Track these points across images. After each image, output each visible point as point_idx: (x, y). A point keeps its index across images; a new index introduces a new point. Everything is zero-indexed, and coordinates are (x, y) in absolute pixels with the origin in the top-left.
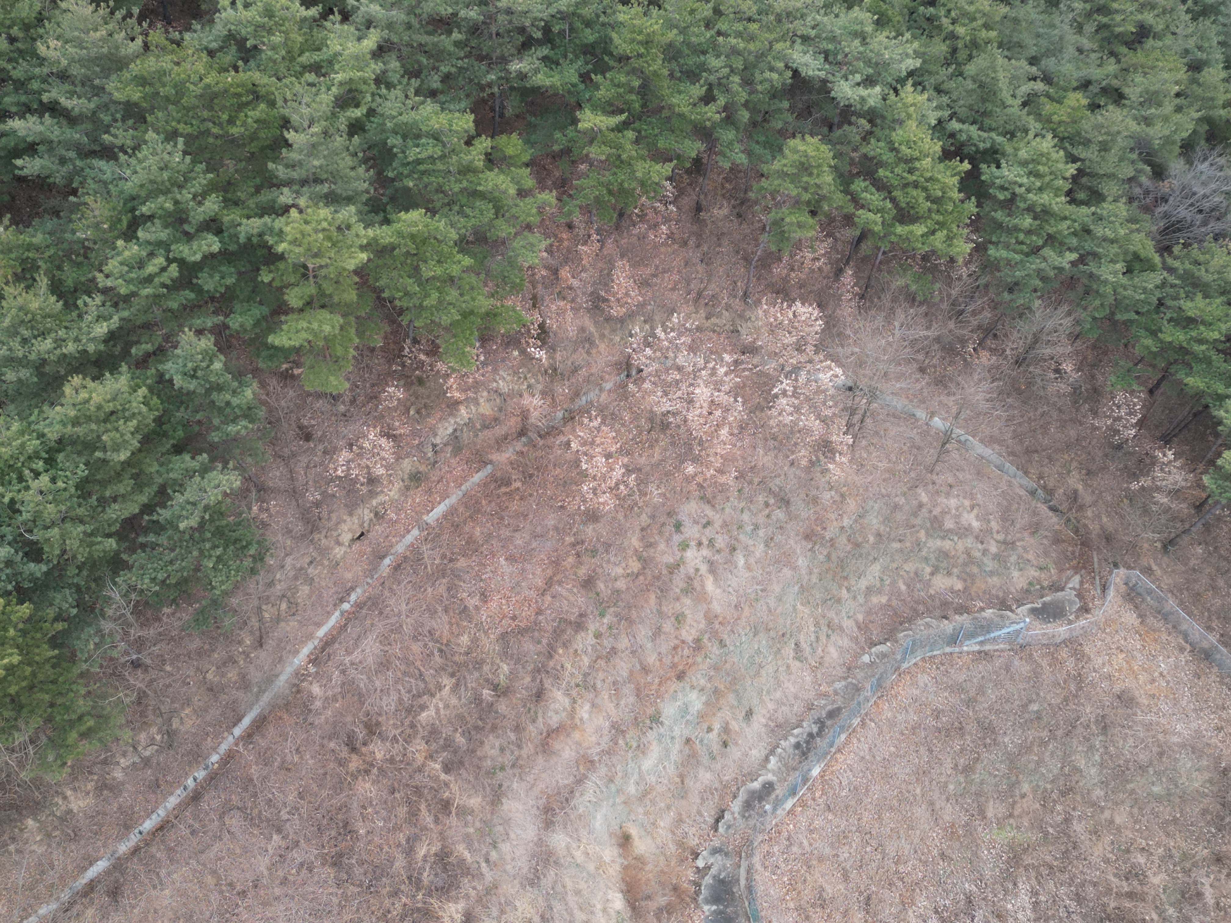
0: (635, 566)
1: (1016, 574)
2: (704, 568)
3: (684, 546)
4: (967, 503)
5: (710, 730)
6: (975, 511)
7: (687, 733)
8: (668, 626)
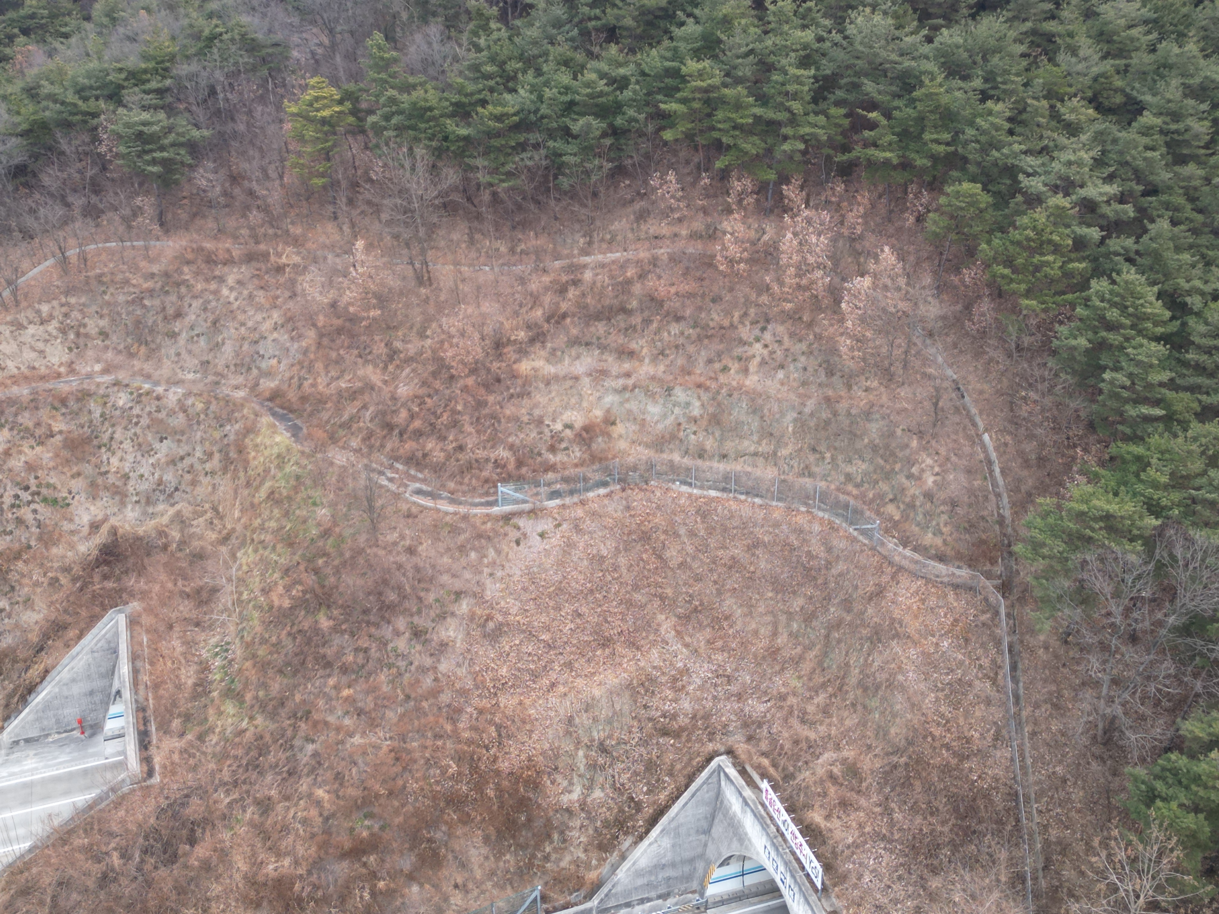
0: (726, 323)
1: (930, 535)
2: (758, 359)
3: (757, 340)
4: (937, 469)
5: (695, 433)
6: (938, 478)
7: (682, 420)
8: (717, 366)
